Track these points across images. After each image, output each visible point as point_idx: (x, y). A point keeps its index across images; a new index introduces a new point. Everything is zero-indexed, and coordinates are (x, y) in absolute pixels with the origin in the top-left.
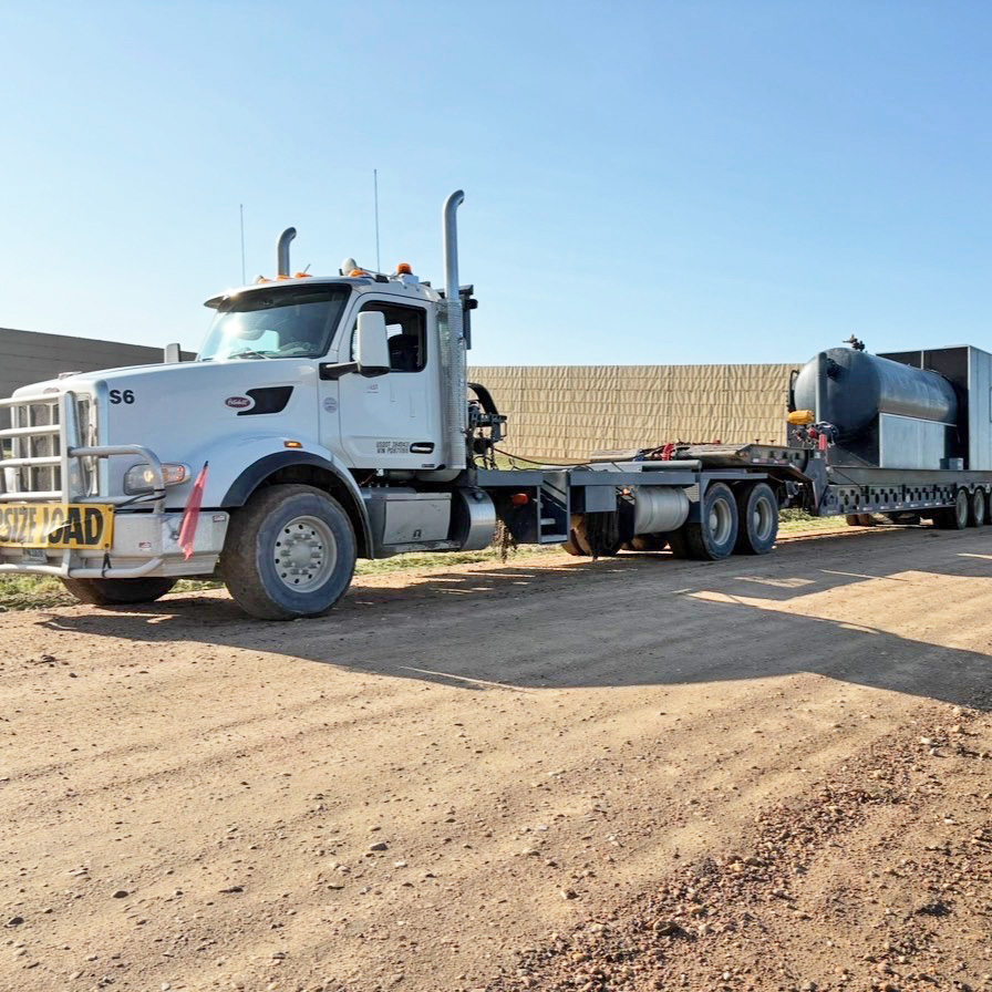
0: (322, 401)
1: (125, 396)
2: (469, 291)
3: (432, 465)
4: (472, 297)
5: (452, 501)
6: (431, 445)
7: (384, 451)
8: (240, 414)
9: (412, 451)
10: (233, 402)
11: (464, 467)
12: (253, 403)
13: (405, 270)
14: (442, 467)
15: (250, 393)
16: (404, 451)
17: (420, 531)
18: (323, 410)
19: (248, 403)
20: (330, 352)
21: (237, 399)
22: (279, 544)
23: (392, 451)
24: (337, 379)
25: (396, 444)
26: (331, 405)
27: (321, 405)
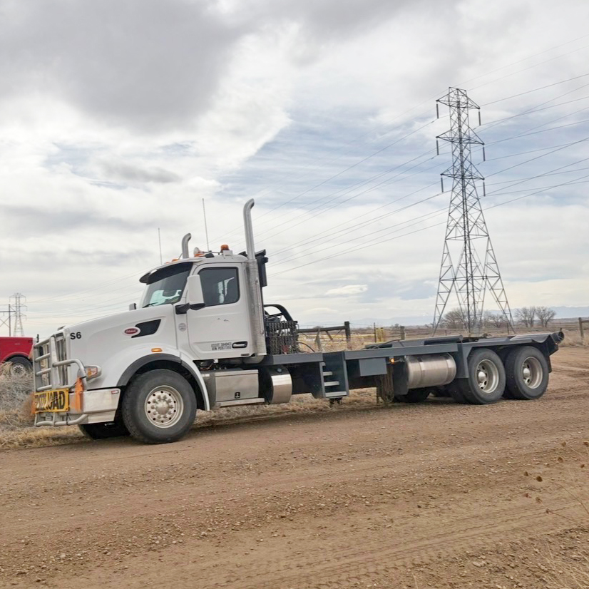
0: (177, 325)
1: (77, 335)
2: (263, 253)
3: (248, 354)
4: (265, 256)
5: (259, 374)
6: (245, 343)
7: (216, 349)
8: (133, 337)
9: (233, 347)
10: (129, 331)
11: (266, 354)
12: (139, 330)
13: (225, 248)
14: (253, 355)
15: (137, 326)
16: (228, 348)
17: (239, 393)
18: (178, 330)
19: (137, 331)
20: (182, 299)
21: (131, 329)
22: (149, 403)
23: (221, 348)
24: (185, 313)
25: (223, 344)
26: (183, 327)
27: (177, 327)
